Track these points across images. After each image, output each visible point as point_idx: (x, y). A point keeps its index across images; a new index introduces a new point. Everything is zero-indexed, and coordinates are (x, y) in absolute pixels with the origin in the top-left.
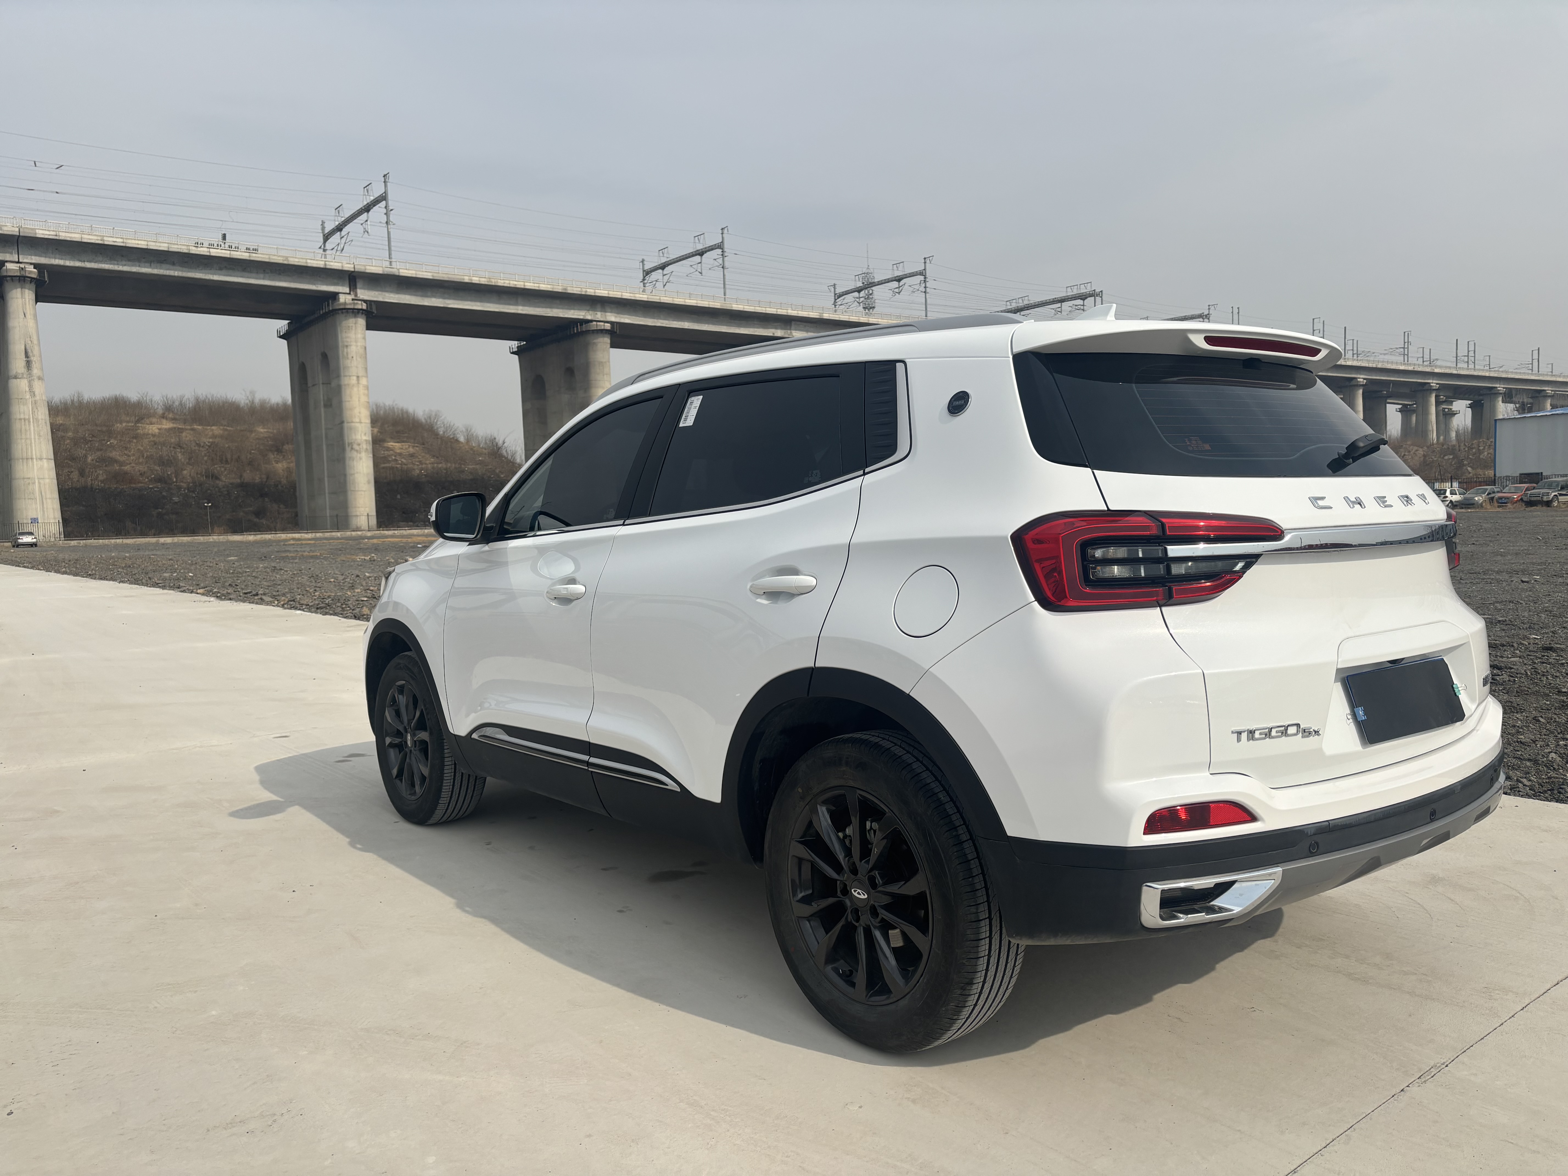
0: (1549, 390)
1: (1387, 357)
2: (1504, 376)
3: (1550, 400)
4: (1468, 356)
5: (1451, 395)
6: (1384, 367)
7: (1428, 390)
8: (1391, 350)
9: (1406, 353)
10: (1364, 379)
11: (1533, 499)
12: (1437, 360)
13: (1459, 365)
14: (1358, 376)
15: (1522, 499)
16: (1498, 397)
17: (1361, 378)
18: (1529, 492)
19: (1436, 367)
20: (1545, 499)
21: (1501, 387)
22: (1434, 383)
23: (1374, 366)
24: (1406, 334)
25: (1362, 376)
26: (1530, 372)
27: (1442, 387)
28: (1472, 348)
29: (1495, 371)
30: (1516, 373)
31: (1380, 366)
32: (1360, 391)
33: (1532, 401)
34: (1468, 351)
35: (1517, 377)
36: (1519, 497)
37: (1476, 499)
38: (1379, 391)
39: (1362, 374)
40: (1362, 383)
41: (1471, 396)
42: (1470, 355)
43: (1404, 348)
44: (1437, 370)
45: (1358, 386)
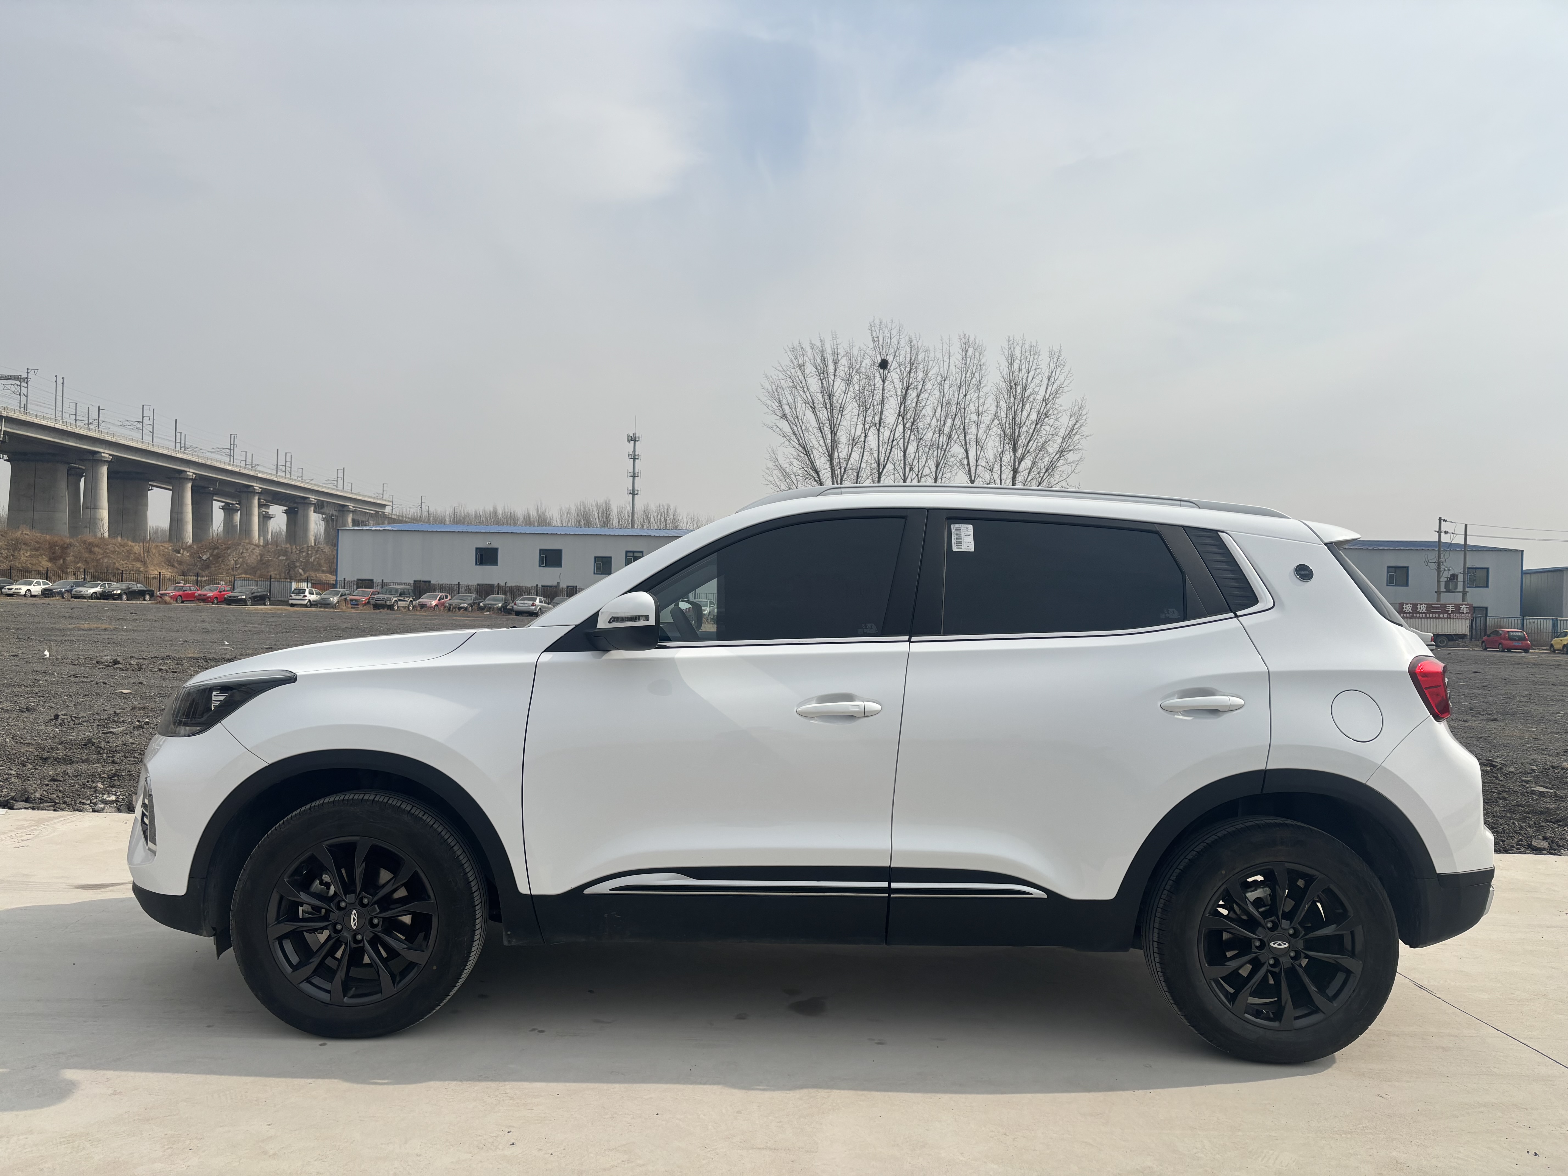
0: (351, 505)
1: (213, 456)
2: (316, 488)
3: (351, 515)
4: (285, 466)
5: (270, 499)
6: (212, 464)
7: (252, 492)
8: (218, 450)
9: (232, 454)
10: (194, 473)
11: (379, 602)
12: (258, 465)
13: (279, 473)
14: (188, 470)
15: (369, 602)
16: (311, 507)
17: (191, 472)
18: (375, 596)
19: (259, 471)
20: (388, 603)
21: (313, 498)
22: (257, 486)
23: (203, 462)
24: (232, 437)
25: (191, 470)
26: (335, 487)
27: (264, 492)
28: (288, 459)
29: (305, 482)
30: (326, 487)
31: (209, 463)
32: (190, 485)
33: (337, 514)
34: (286, 462)
35: (326, 491)
36: (366, 600)
37: (331, 599)
38: (205, 488)
39: (192, 469)
40: (191, 477)
41: (287, 503)
42: (287, 465)
43: (230, 449)
44: (260, 475)
45: (188, 479)
